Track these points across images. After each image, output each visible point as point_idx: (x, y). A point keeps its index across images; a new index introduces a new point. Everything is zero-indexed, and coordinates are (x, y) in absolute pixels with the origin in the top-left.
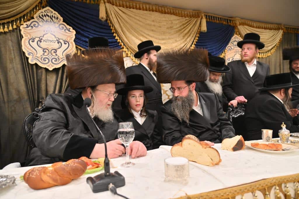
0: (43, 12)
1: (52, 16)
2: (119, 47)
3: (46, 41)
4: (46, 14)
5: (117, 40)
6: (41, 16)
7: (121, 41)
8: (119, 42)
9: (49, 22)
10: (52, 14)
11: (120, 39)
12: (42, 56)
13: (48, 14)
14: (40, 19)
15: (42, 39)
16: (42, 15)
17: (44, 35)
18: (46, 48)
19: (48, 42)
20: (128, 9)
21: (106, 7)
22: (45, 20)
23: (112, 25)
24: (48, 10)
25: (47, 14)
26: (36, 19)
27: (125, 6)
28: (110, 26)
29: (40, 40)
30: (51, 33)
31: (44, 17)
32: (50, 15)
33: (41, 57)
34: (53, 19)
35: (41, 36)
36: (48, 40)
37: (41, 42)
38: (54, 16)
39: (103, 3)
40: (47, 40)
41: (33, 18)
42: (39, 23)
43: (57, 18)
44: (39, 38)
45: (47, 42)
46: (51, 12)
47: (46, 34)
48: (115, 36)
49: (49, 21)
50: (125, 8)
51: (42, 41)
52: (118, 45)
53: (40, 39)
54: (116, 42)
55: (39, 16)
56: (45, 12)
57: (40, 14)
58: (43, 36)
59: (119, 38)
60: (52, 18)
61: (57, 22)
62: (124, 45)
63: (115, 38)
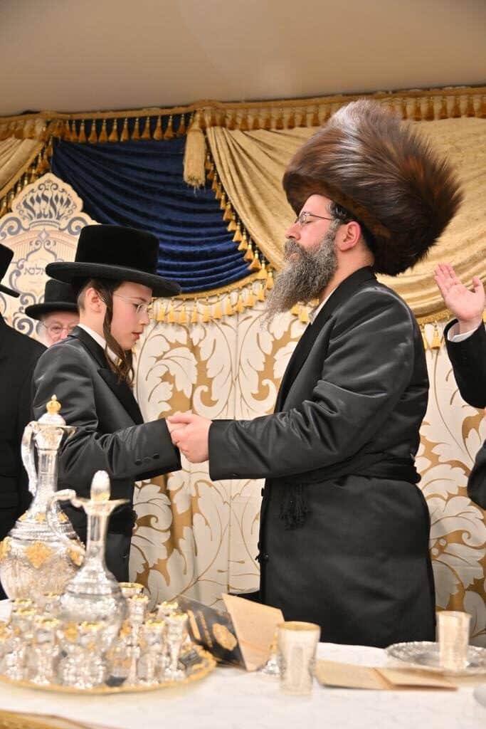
0: (36, 188)
1: (57, 198)
2: (243, 266)
3: (32, 271)
4: (40, 196)
5: (239, 242)
6: (29, 202)
7: (250, 247)
8: (245, 251)
9: (45, 216)
10: (55, 193)
11: (247, 240)
12: (16, 316)
13: (46, 193)
14: (25, 210)
15: (22, 266)
16: (32, 200)
17: (28, 255)
18: (28, 292)
19: (35, 276)
20: (286, 131)
21: (207, 141)
22: (37, 212)
23: (223, 197)
24: (49, 181)
25: (43, 195)
26: (15, 214)
27: (274, 124)
28: (219, 201)
29: (17, 269)
30: (48, 247)
31: (36, 203)
32: (50, 198)
33: (13, 319)
34: (58, 205)
35: (22, 259)
36: (37, 269)
37: (18, 274)
38: (60, 197)
39: (196, 131)
40: (34, 269)
41: (9, 210)
42: (21, 220)
43: (68, 202)
44: (15, 265)
45: (33, 274)
46: (55, 187)
47: (36, 250)
48: (234, 232)
49: (47, 212)
50: (274, 130)
51: (23, 271)
52: (240, 259)
53: (18, 267)
54: (235, 250)
55: (25, 203)
56: (40, 189)
57: (26, 195)
58: (25, 257)
59: (245, 237)
60: (55, 202)
61: (66, 213)
62: (260, 258)
63: (232, 238)
